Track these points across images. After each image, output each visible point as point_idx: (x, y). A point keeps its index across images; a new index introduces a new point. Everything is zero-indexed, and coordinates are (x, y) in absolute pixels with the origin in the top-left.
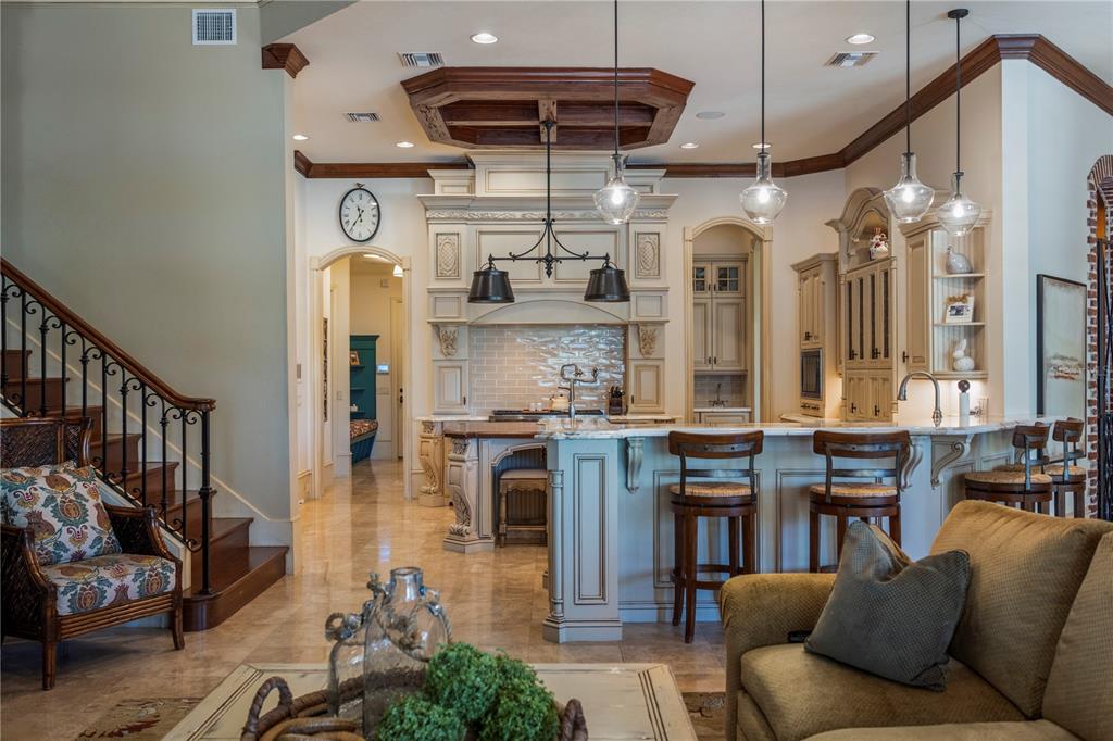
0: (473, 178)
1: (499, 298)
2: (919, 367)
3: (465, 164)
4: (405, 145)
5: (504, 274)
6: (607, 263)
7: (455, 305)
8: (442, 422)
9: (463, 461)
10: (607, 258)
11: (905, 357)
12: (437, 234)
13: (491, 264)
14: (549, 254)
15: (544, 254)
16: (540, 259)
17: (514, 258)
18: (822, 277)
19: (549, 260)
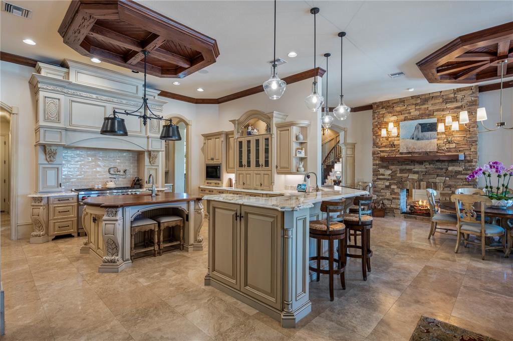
0: (68, 73)
1: (121, 132)
2: (286, 170)
3: (63, 64)
4: (29, 42)
5: (123, 120)
6: (171, 123)
7: (58, 136)
8: (48, 198)
9: (117, 220)
10: (171, 120)
11: (277, 167)
12: (45, 97)
13: (114, 115)
14: (145, 115)
15: (143, 115)
16: (141, 117)
17: (127, 114)
18: (222, 139)
19: (145, 117)
